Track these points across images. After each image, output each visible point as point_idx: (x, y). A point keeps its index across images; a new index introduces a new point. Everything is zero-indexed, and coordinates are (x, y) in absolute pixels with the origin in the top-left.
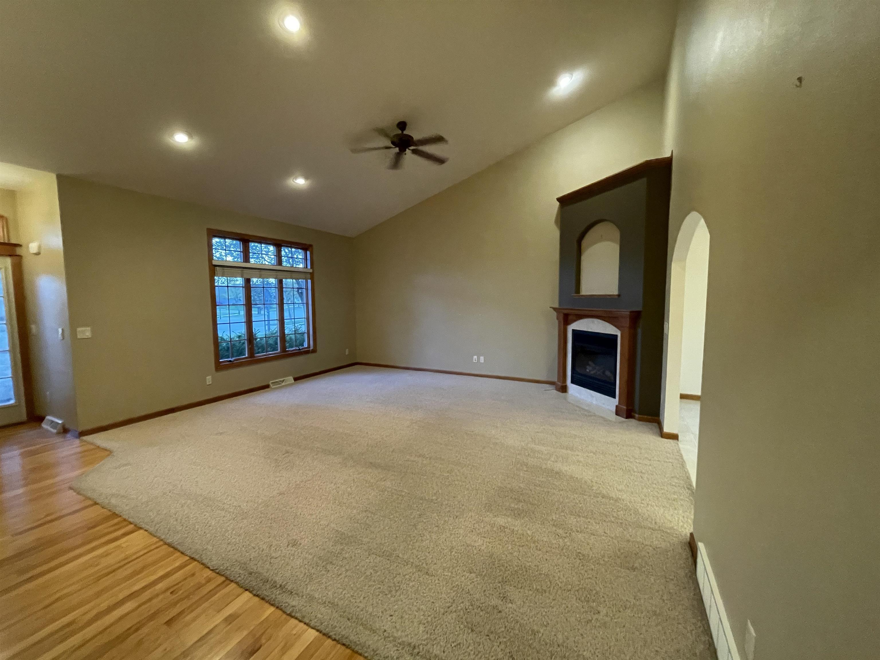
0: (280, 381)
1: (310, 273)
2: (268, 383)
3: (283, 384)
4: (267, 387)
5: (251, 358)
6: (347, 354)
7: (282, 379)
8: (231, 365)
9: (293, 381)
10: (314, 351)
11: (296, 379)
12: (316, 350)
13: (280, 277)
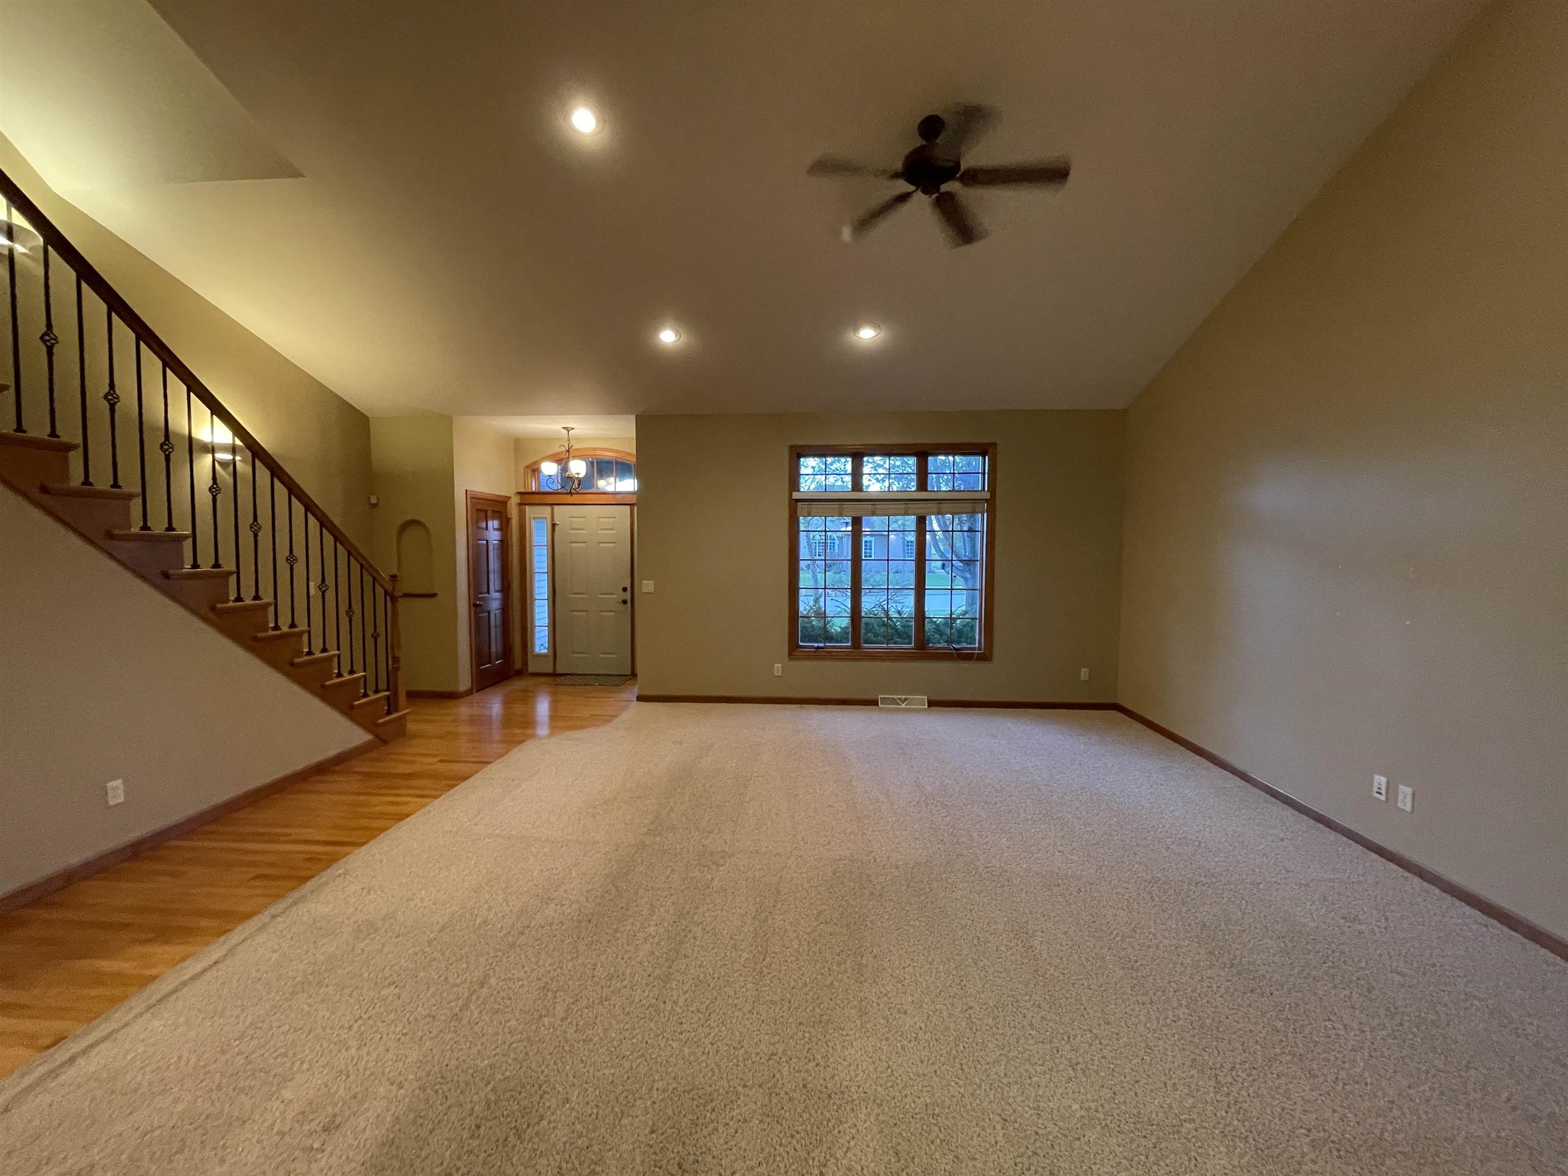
0: (900, 699)
1: (987, 500)
2: (875, 698)
3: (903, 706)
4: (875, 703)
5: (853, 648)
6: (1082, 678)
7: (903, 697)
8: (817, 655)
9: (926, 707)
10: (984, 657)
11: (932, 704)
12: (992, 657)
13: (922, 512)
